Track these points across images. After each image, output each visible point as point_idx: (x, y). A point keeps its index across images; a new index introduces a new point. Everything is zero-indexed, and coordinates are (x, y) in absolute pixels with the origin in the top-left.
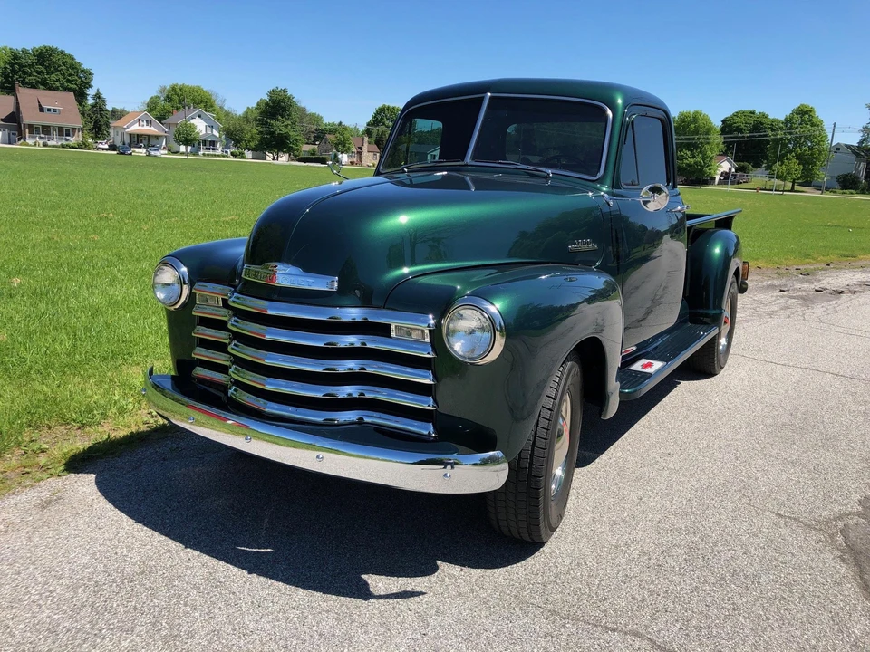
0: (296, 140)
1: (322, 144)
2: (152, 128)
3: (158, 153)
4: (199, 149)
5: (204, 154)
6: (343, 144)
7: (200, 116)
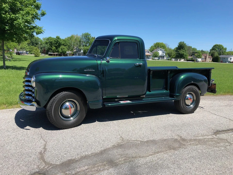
0: (186, 55)
1: (194, 56)
2: (149, 54)
3: (149, 60)
4: (160, 58)
5: (161, 60)
6: (199, 56)
7: (161, 50)
